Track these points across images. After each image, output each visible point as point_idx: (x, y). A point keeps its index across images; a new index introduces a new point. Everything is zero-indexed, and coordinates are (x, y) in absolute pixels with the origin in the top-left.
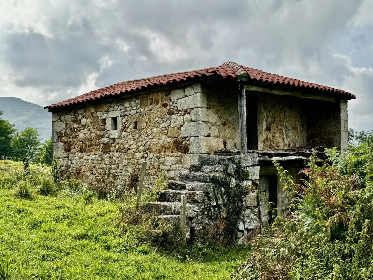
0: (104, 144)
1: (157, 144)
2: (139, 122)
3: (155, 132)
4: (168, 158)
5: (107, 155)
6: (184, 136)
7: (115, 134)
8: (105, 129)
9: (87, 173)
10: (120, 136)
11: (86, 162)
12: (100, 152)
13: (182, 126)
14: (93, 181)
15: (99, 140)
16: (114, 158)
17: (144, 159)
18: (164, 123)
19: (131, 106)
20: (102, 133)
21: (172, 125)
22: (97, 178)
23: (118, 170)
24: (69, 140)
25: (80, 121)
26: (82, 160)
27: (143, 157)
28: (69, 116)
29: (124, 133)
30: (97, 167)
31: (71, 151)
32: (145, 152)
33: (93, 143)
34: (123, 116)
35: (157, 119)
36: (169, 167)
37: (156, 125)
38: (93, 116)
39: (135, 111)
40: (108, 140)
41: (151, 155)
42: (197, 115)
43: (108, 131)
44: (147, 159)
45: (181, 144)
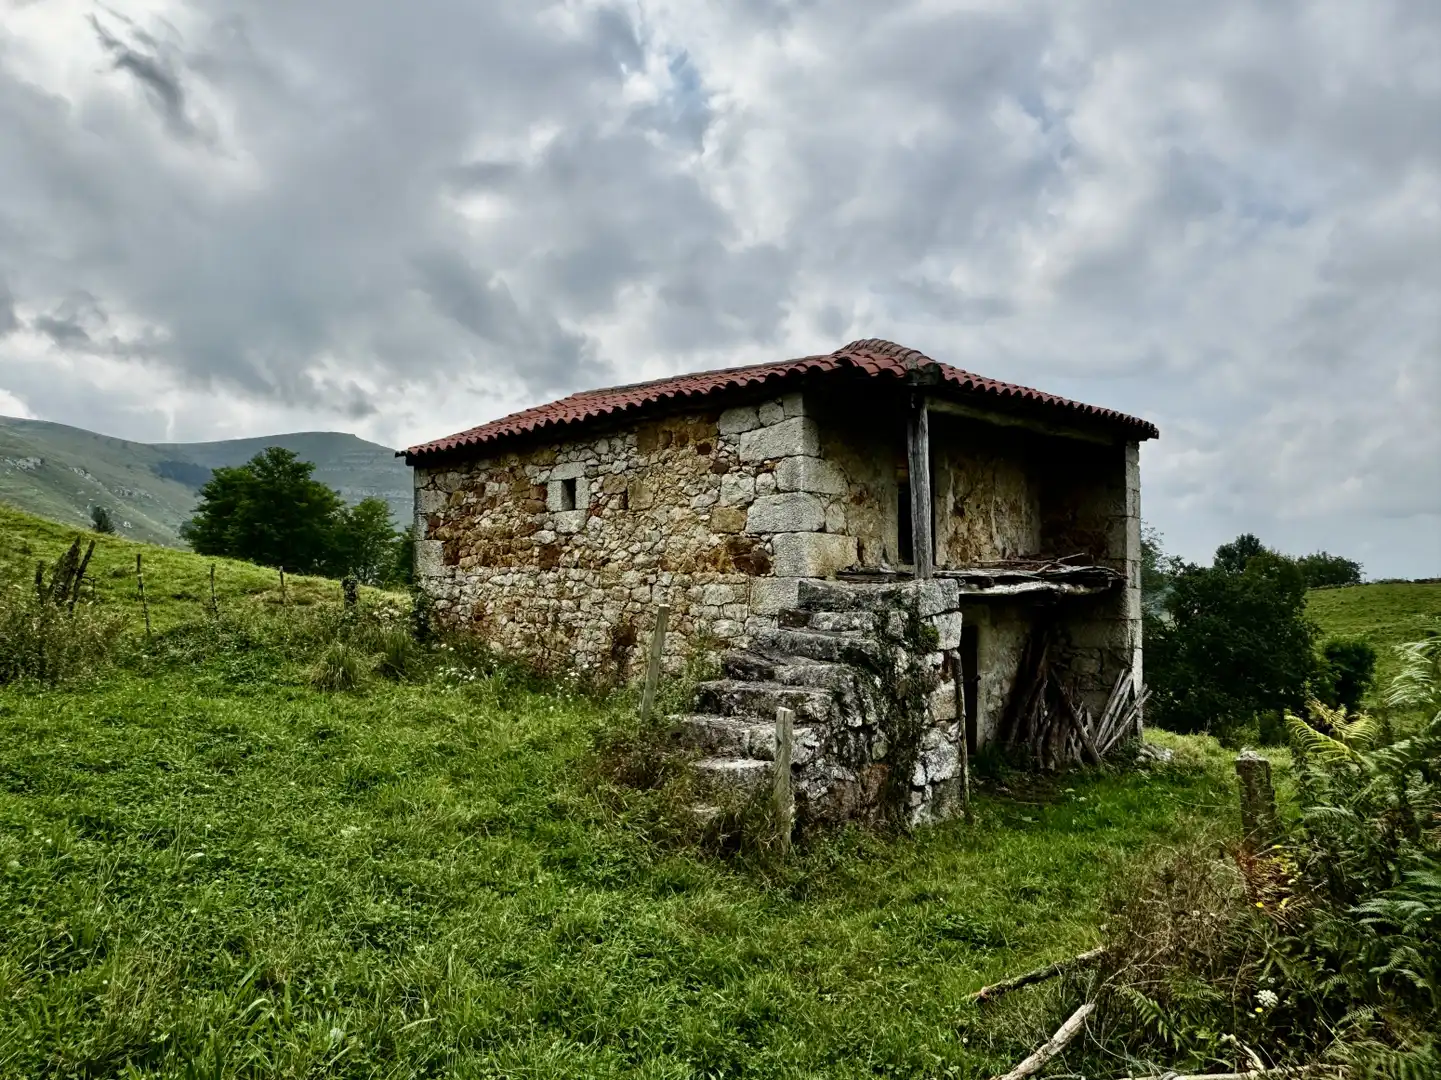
0: (545, 547)
1: (681, 551)
2: (633, 492)
3: (677, 518)
4: (712, 587)
5: (551, 575)
6: (758, 530)
7: (571, 521)
8: (545, 510)
9: (499, 618)
10: (585, 528)
11: (497, 589)
12: (532, 568)
13: (750, 504)
14: (515, 639)
15: (529, 535)
16: (569, 584)
17: (648, 588)
18: (702, 496)
19: (612, 450)
20: (538, 517)
21: (724, 502)
22: (526, 631)
23: (580, 614)
24: (456, 534)
25: (483, 487)
26: (488, 585)
27: (644, 582)
28: (456, 476)
29: (594, 519)
30: (526, 603)
31: (461, 561)
32: (649, 571)
33: (514, 543)
34: (592, 477)
35: (681, 484)
36: (714, 611)
37: (680, 498)
38: (515, 477)
39: (625, 464)
40: (554, 538)
41: (665, 579)
42: (793, 475)
43: (554, 513)
44: (656, 588)
45: (749, 552)
